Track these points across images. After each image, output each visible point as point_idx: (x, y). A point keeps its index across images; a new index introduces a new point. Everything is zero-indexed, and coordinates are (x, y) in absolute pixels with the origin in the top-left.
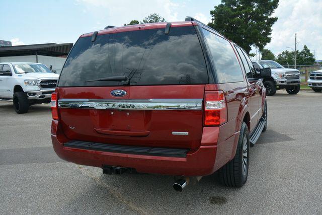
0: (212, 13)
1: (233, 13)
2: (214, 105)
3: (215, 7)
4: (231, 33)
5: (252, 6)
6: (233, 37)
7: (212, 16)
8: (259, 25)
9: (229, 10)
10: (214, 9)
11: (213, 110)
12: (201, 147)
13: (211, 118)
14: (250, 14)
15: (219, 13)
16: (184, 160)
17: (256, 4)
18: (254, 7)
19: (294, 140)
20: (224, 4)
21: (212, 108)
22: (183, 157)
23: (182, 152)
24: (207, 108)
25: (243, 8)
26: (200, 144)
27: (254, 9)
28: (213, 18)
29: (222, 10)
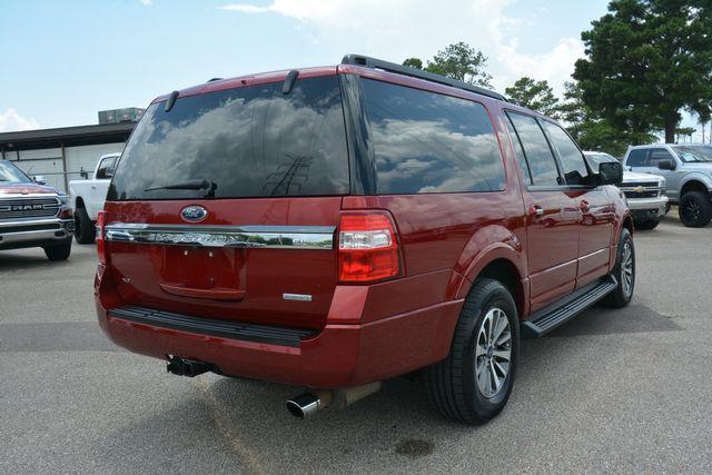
0: (585, 36)
1: (634, 35)
2: (364, 240)
3: (594, 23)
4: (630, 80)
5: (685, 16)
6: (635, 90)
7: (586, 45)
8: (698, 59)
9: (626, 27)
10: (590, 28)
11: (361, 251)
12: (328, 326)
13: (355, 267)
14: (677, 34)
15: (602, 37)
16: (296, 351)
17: (694, 11)
18: (690, 18)
19: (680, 329)
20: (614, 13)
21: (359, 246)
22: (294, 346)
23: (295, 335)
24: (345, 246)
25: (660, 22)
26: (326, 321)
27: (689, 23)
28: (589, 47)
29: (608, 28)
